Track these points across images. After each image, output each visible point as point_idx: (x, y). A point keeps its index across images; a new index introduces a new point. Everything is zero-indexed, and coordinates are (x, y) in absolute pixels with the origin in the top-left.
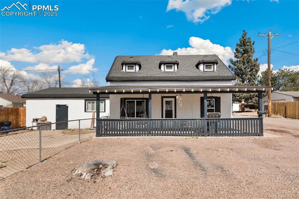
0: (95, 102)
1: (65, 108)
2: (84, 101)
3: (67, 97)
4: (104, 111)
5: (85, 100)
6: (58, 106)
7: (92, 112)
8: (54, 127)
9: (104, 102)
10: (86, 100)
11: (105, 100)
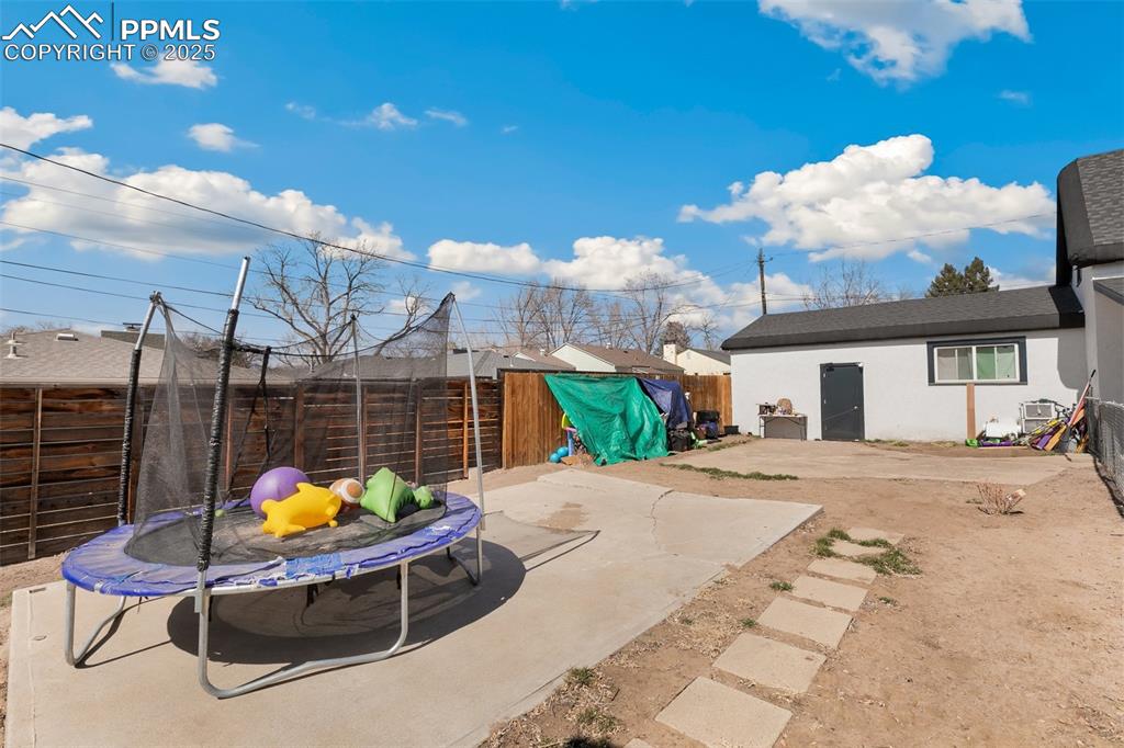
0: (974, 348)
1: (854, 372)
2: (925, 346)
3: (859, 337)
4: (1018, 379)
5: (928, 343)
6: (828, 369)
7: (965, 384)
8: (815, 429)
9: (1016, 346)
10: (931, 346)
11: (1024, 337)
